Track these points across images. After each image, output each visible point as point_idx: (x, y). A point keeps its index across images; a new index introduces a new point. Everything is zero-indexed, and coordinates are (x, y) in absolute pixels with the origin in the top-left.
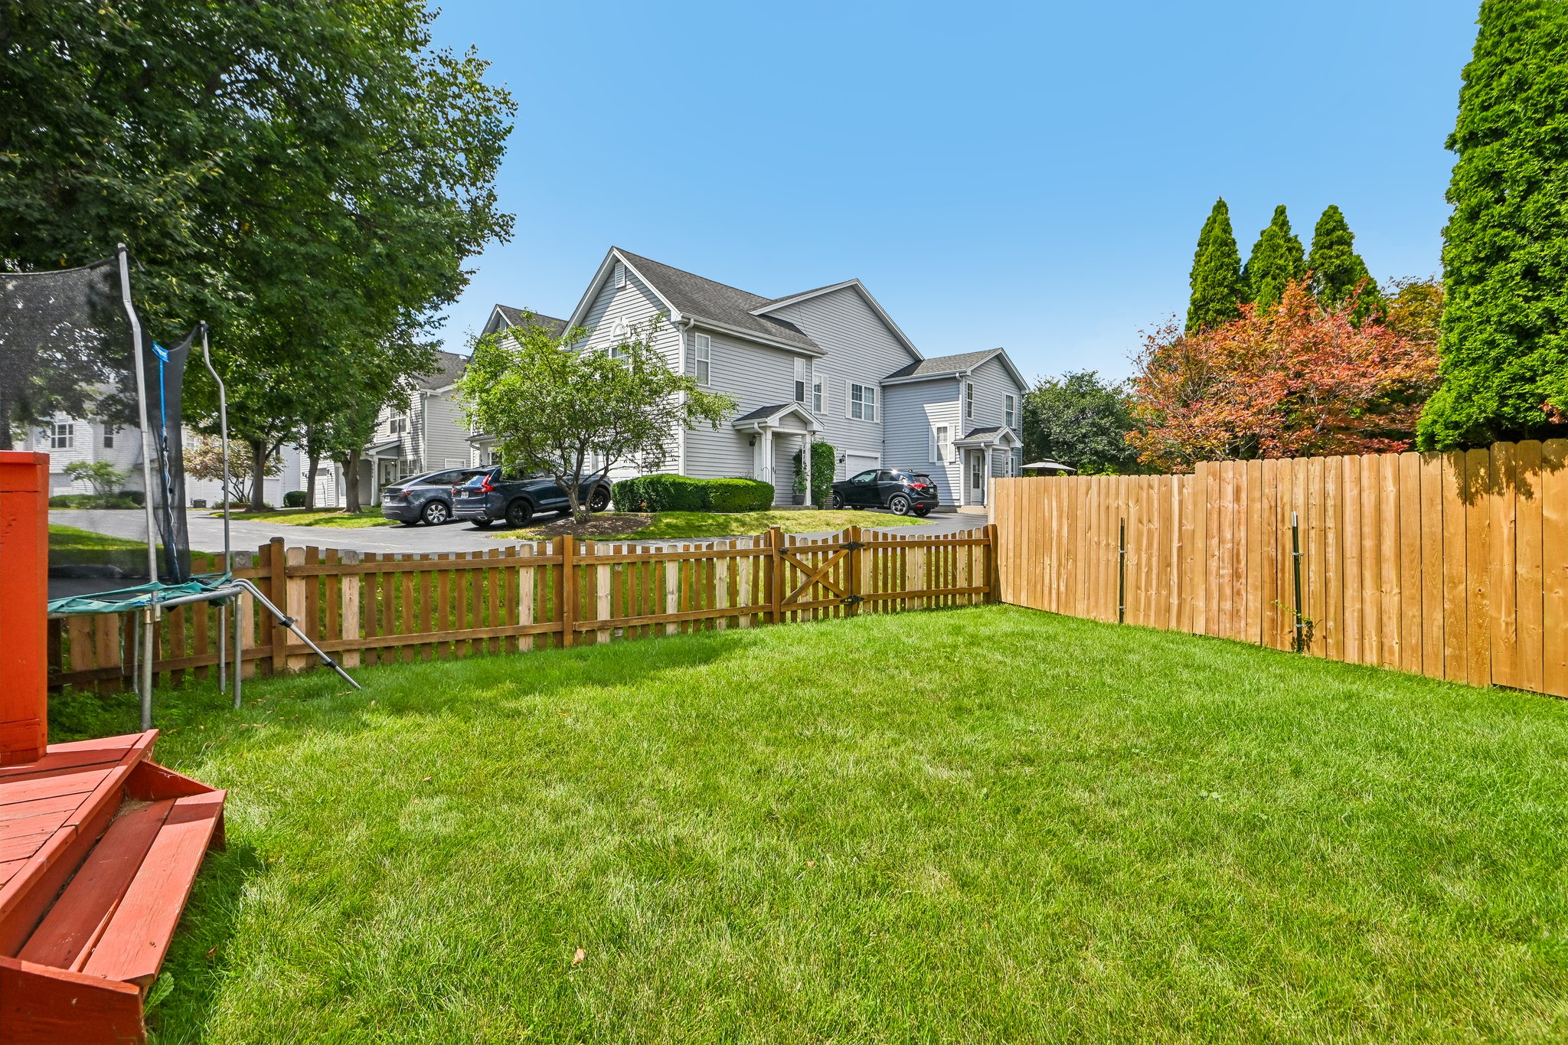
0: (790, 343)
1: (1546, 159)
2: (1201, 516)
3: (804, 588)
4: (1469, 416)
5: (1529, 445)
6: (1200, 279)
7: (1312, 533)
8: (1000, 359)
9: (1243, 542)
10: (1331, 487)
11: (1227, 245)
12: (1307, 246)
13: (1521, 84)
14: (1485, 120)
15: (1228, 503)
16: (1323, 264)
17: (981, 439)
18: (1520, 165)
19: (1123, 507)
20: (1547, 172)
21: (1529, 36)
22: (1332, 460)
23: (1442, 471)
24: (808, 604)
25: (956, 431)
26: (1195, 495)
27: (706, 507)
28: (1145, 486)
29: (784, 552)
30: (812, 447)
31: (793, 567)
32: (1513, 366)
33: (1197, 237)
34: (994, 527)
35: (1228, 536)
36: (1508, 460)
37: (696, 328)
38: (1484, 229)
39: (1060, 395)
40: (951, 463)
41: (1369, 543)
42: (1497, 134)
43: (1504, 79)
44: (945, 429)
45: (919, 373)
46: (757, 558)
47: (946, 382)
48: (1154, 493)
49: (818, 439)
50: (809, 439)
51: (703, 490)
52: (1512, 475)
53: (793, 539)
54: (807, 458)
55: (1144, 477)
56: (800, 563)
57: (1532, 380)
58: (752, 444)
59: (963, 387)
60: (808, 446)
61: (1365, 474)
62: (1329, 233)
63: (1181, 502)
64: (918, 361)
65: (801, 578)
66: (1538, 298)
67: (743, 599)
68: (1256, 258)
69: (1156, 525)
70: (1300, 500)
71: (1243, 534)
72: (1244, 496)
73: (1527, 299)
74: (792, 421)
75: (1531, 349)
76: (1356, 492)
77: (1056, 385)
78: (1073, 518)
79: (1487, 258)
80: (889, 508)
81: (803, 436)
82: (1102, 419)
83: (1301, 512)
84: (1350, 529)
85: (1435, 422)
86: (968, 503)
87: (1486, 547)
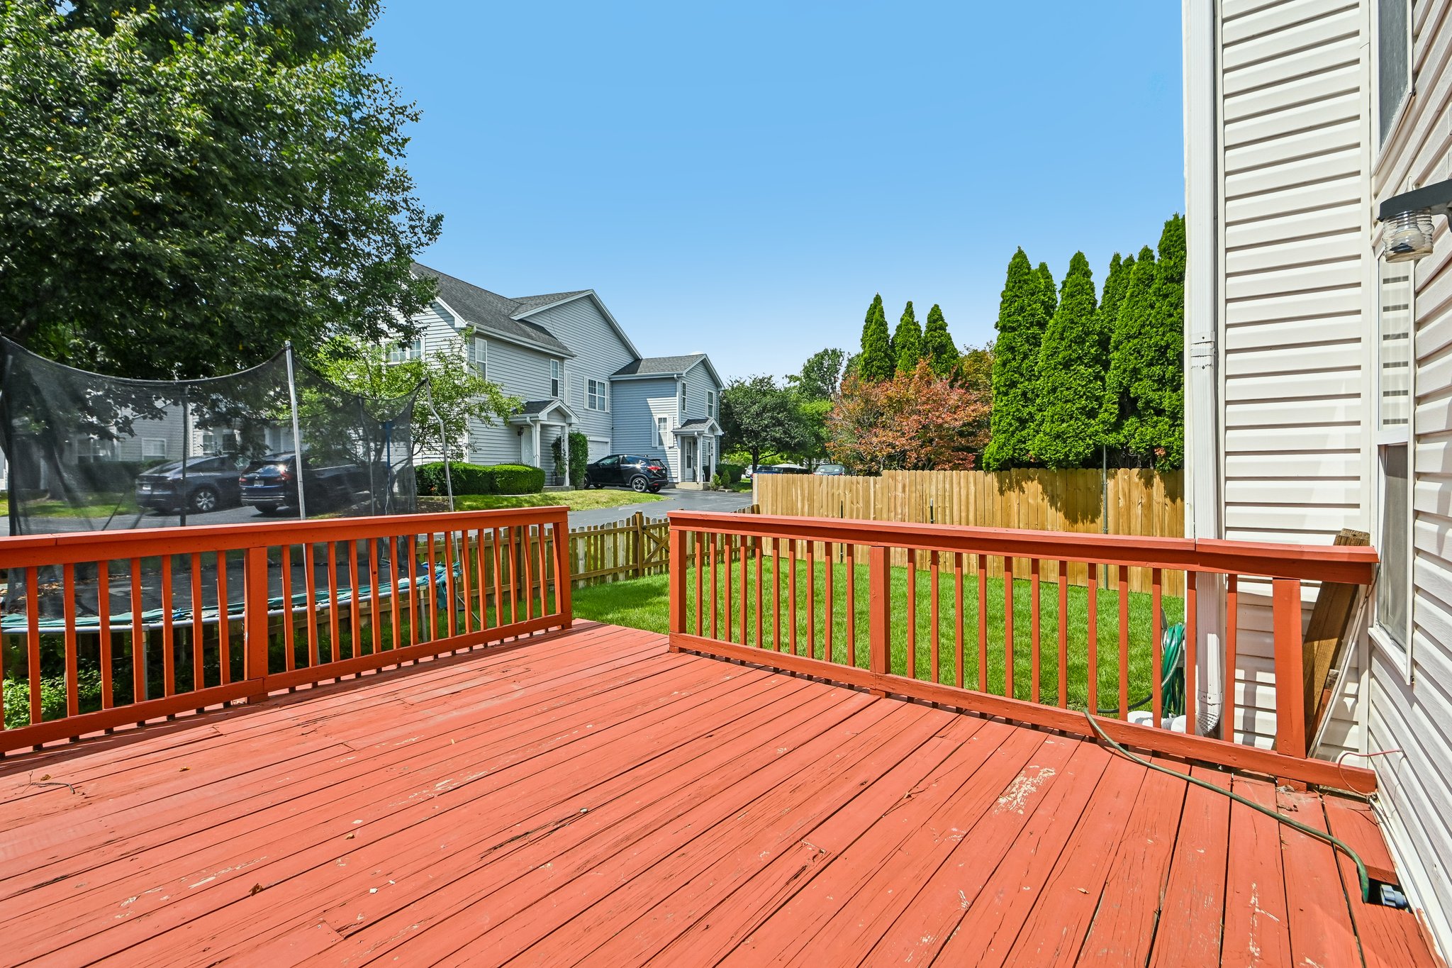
0: (549, 347)
1: (1030, 345)
2: (886, 500)
3: (655, 552)
4: (1003, 456)
5: (1024, 470)
6: (867, 345)
7: (939, 509)
8: (705, 364)
9: (907, 514)
10: (947, 486)
11: (883, 325)
12: (923, 329)
13: (1022, 309)
14: (1009, 321)
15: (899, 493)
16: (931, 341)
17: (694, 429)
18: (1021, 346)
19: (842, 494)
20: (1031, 351)
21: (1025, 287)
22: (948, 473)
23: (991, 480)
24: (657, 562)
25: (673, 423)
26: (882, 488)
27: (494, 490)
28: (855, 483)
29: (644, 528)
30: (569, 437)
31: (649, 538)
32: (1018, 436)
33: (864, 316)
34: (758, 506)
35: (900, 511)
36: (1017, 476)
37: (478, 334)
38: (1008, 371)
39: (747, 392)
40: (670, 448)
41: (963, 514)
42: (1014, 329)
43: (1016, 304)
44: (665, 419)
45: (642, 372)
46: (628, 533)
47: (665, 382)
48: (860, 487)
49: (574, 429)
50: (567, 430)
51: (491, 475)
52: (1019, 483)
53: (648, 519)
54: (566, 446)
55: (855, 477)
56: (652, 534)
57: (1024, 443)
58: (520, 434)
59: (679, 386)
60: (567, 436)
61: (962, 480)
62: (935, 321)
63: (875, 492)
64: (637, 360)
65: (653, 545)
66: (1027, 406)
67: (621, 561)
68: (898, 335)
69: (861, 505)
70: (934, 493)
71: (907, 510)
72: (907, 489)
73: (1023, 406)
74: (556, 416)
75: (1024, 429)
76: (958, 489)
77: (743, 384)
78: (811, 501)
79: (1009, 385)
80: (631, 487)
81: (562, 427)
82: (778, 414)
83: (933, 499)
84: (956, 507)
85: (990, 458)
86: (683, 480)
87: (1009, 515)
